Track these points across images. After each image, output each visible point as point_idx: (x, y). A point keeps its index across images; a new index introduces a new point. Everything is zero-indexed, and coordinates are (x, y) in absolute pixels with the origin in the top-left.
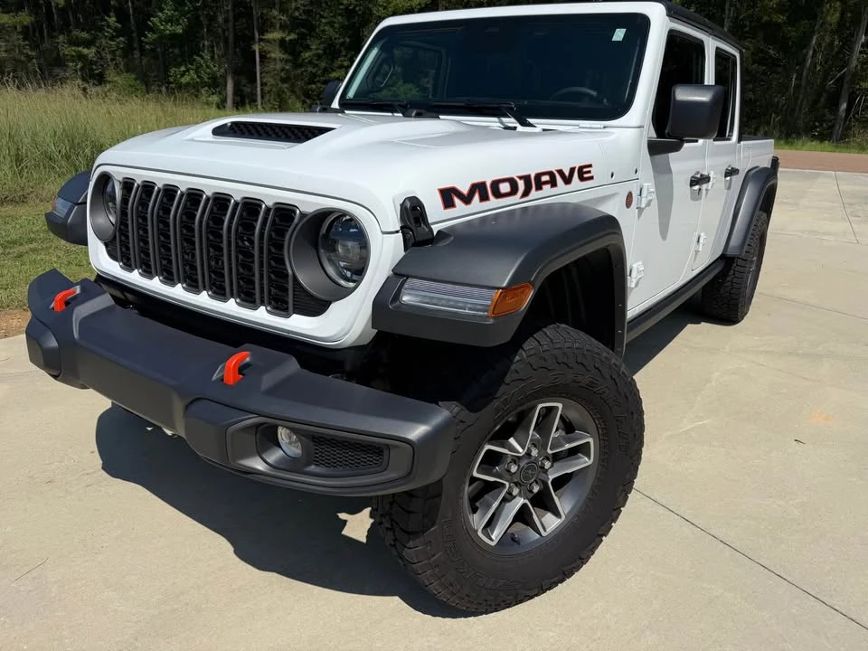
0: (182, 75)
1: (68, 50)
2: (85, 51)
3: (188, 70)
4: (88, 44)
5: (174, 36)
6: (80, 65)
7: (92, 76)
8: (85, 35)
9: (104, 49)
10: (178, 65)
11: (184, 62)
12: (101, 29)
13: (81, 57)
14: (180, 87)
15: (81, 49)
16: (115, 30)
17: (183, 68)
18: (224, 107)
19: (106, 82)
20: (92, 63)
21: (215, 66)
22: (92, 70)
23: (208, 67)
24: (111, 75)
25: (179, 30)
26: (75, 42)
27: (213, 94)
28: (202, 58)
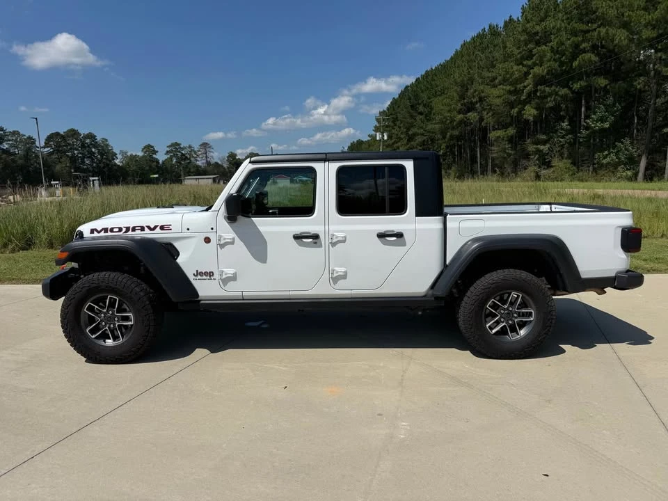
0: (604, 158)
1: (531, 148)
2: (542, 147)
3: (609, 154)
4: (544, 143)
5: (603, 130)
6: (537, 156)
7: (544, 164)
8: (544, 137)
9: (555, 145)
10: (602, 151)
11: (608, 148)
12: (556, 131)
13: (538, 151)
14: (601, 166)
15: (539, 146)
16: (566, 130)
17: (606, 153)
18: (636, 179)
19: (552, 167)
20: (545, 155)
21: (633, 149)
22: (545, 159)
23: (626, 149)
24: (556, 162)
25: (606, 125)
26: (538, 142)
27: (627, 169)
28: (622, 143)
